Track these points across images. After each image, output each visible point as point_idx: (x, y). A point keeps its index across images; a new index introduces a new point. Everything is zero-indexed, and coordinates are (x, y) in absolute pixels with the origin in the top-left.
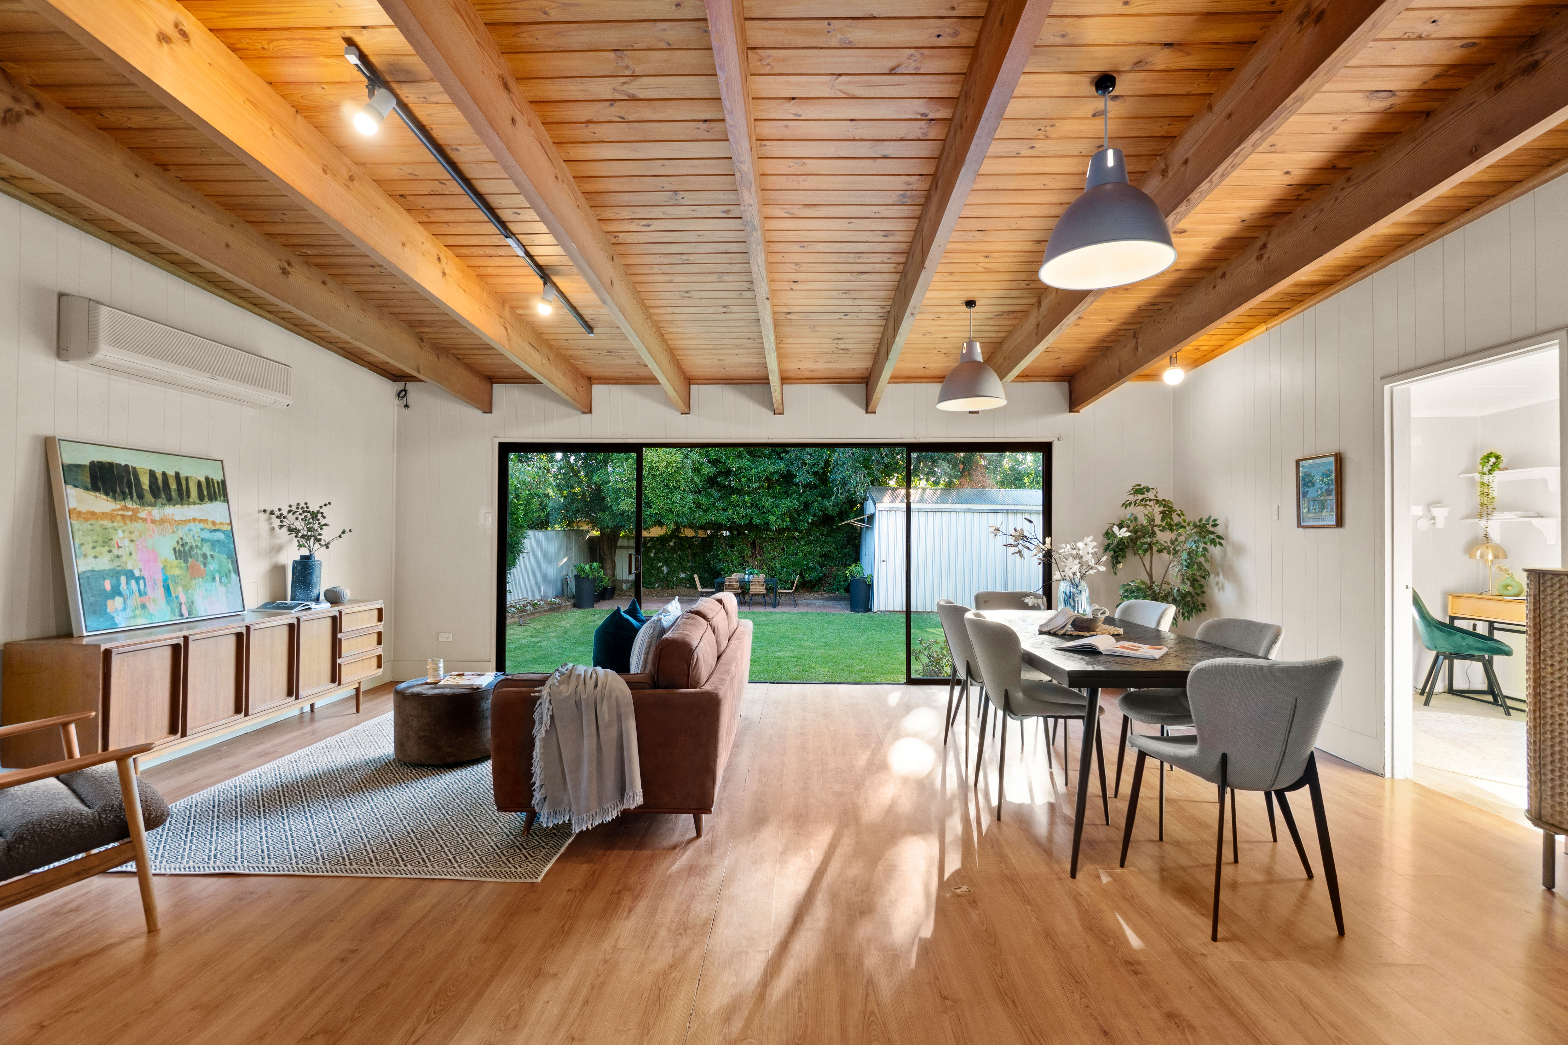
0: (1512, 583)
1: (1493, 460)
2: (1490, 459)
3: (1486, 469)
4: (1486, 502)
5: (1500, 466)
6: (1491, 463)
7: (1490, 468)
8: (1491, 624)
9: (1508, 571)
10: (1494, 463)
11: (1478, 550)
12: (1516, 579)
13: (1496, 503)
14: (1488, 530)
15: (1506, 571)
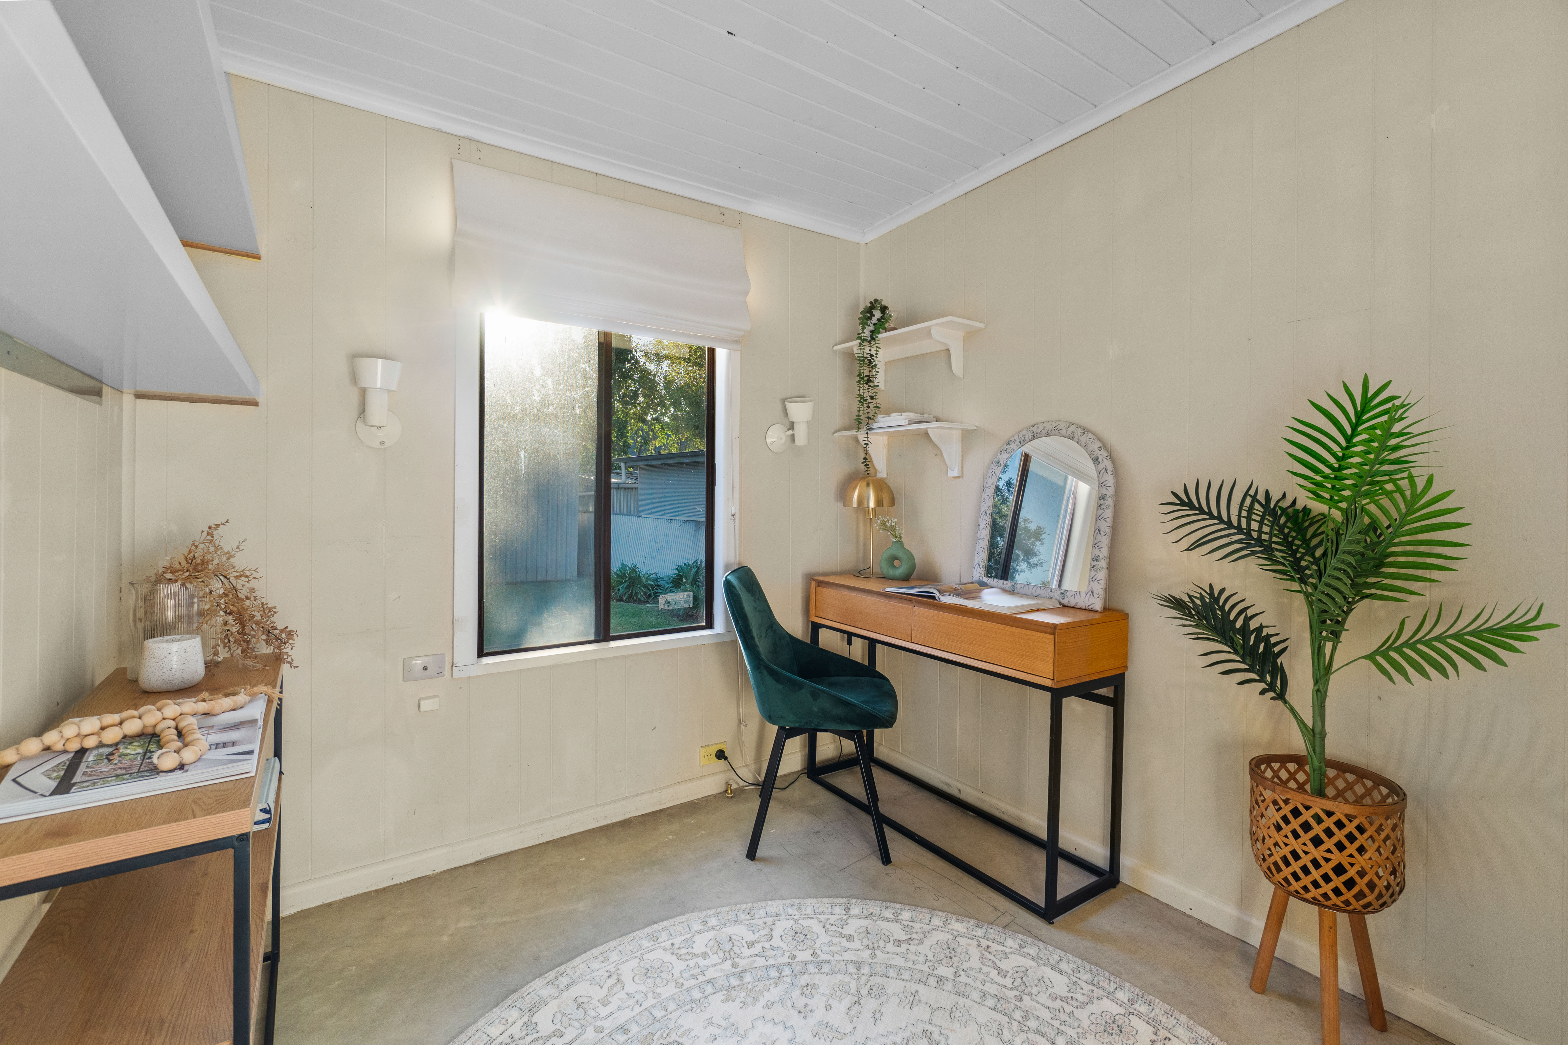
0: (900, 554)
1: (877, 314)
2: (874, 312)
3: (867, 333)
4: (866, 395)
5: (886, 325)
6: (874, 320)
7: (872, 328)
8: (872, 643)
9: (895, 530)
10: (879, 320)
11: (855, 489)
12: (906, 546)
13: (881, 400)
14: (870, 449)
15: (892, 529)
